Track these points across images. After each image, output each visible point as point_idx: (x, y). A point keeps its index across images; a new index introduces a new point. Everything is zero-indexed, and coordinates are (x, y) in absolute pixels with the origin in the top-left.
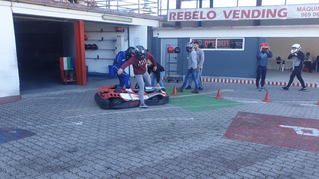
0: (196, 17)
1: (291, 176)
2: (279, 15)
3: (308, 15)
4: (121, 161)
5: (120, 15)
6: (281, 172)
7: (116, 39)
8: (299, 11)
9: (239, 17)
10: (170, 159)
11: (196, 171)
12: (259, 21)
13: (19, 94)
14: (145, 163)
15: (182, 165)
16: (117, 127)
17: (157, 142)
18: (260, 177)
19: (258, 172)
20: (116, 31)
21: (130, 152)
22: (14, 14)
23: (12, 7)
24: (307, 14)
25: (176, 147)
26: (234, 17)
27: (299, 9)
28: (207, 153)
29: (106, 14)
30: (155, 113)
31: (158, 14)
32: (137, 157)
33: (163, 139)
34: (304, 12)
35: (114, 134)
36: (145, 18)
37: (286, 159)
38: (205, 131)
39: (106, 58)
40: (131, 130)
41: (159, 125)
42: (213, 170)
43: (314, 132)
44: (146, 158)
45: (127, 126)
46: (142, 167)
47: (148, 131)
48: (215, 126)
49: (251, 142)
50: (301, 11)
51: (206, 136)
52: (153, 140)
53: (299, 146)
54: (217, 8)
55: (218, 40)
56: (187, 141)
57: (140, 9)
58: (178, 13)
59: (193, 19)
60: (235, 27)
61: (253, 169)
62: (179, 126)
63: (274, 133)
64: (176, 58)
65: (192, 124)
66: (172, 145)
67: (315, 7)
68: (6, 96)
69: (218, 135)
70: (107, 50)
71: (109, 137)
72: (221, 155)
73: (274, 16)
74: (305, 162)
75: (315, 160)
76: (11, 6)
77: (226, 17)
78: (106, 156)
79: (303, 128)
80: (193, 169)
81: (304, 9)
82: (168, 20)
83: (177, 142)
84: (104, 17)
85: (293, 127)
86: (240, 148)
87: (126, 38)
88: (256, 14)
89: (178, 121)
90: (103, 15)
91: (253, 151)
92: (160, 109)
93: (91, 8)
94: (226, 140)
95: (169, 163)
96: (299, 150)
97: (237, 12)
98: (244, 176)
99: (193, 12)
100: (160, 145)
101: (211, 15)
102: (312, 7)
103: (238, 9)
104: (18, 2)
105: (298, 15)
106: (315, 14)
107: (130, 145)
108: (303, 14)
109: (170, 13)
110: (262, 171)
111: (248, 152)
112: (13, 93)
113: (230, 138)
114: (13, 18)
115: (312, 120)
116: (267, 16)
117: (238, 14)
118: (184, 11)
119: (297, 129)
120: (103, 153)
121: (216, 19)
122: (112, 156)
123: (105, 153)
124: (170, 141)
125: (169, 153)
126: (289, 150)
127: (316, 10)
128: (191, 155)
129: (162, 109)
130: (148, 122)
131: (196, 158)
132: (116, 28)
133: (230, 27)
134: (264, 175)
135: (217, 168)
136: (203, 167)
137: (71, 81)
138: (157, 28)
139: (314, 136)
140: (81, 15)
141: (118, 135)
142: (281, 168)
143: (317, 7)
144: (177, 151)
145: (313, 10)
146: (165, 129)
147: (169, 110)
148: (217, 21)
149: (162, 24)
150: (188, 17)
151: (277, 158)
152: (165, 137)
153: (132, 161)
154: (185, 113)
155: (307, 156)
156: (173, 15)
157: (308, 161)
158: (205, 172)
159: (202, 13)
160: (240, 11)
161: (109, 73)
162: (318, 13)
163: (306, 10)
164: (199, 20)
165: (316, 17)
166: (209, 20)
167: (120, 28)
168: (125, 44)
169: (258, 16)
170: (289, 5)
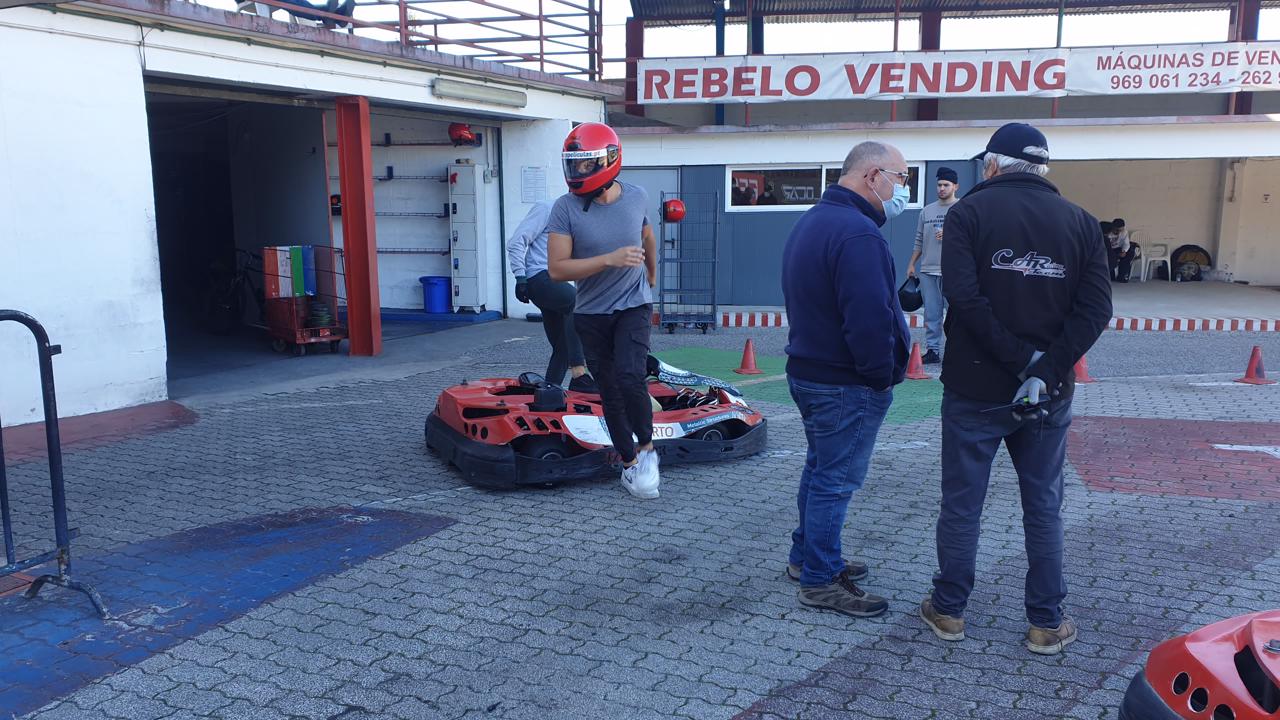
0: (744, 87)
2: (1040, 83)
3: (1133, 84)
5: (486, 80)
7: (453, 172)
8: (1104, 68)
9: (903, 87)
13: (165, 398)
20: (454, 140)
22: (151, 79)
23: (142, 48)
24: (1131, 80)
26: (885, 88)
27: (1103, 64)
29: (442, 76)
34: (1120, 72)
36: (564, 93)
39: (406, 247)
50: (1109, 68)
54: (824, 54)
55: (830, 171)
58: (676, 71)
59: (735, 97)
60: (893, 124)
64: (672, 242)
67: (1154, 56)
68: (124, 405)
70: (409, 215)
73: (1021, 84)
76: (141, 44)
77: (858, 88)
81: (1119, 63)
82: (641, 100)
84: (437, 87)
87: (491, 168)
88: (961, 77)
90: (434, 79)
93: (404, 52)
97: (895, 72)
99: (735, 69)
101: (803, 81)
102: (1145, 57)
103: (898, 59)
104: (162, 27)
105: (1100, 84)
106: (1154, 78)
108: (1116, 81)
109: (647, 72)
112: (147, 394)
113: (1114, 489)
114: (148, 94)
116: (1001, 87)
117: (900, 78)
118: (701, 67)
121: (821, 94)
127: (1159, 67)
133: (875, 124)
137: (324, 340)
140: (364, 77)
143: (1160, 56)
145: (1151, 67)
148: (825, 101)
149: (609, 112)
150: (715, 88)
156: (657, 79)
159: (766, 72)
160: (904, 68)
161: (422, 307)
162: (1165, 77)
163: (1126, 65)
164: (758, 98)
165: (1159, 90)
166: (795, 98)
167: (468, 129)
168: (487, 193)
169: (969, 85)
170: (1070, 48)
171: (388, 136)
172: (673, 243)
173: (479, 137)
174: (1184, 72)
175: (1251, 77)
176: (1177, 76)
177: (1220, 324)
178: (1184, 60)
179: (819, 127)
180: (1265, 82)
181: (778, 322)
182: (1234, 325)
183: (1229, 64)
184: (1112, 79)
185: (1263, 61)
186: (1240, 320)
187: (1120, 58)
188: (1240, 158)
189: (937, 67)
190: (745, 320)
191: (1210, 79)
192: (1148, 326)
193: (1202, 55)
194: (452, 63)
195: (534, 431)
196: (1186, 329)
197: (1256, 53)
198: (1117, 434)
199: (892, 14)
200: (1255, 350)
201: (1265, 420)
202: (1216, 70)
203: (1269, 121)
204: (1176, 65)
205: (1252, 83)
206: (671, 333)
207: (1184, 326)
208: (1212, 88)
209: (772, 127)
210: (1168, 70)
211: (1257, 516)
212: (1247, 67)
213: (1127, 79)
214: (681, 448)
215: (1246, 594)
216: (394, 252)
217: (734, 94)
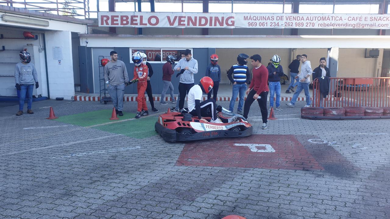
0: (134, 22)
1: (249, 198)
2: (227, 24)
4: (45, 214)
5: (29, 16)
6: (239, 196)
7: (25, 49)
8: (246, 20)
9: (185, 24)
10: (113, 201)
11: (146, 210)
12: (207, 29)
14: (79, 211)
15: (129, 205)
16: (34, 169)
17: (94, 182)
18: (218, 204)
19: (215, 199)
20: (25, 37)
21: (57, 200)
24: (254, 24)
25: (119, 185)
26: (179, 24)
27: (245, 18)
28: (158, 186)
29: (6, 14)
30: (89, 145)
31: (85, 17)
32: (68, 205)
33: (101, 177)
34: (251, 21)
35: (31, 179)
36: (68, 22)
37: (243, 181)
38: (154, 160)
40: (57, 170)
41: (95, 160)
42: (166, 205)
43: (268, 148)
44: (80, 205)
45: (49, 166)
46: (75, 217)
47: (80, 170)
48: (166, 153)
49: (206, 166)
51: (156, 165)
52: (88, 180)
53: (254, 165)
54: (160, 12)
55: (163, 51)
56: (134, 176)
57: (59, 9)
58: (111, 16)
60: (181, 36)
61: (210, 196)
62: (123, 158)
63: (230, 154)
65: (139, 154)
66: (114, 184)
67: (260, 17)
69: (169, 163)
70: (11, 63)
71: (23, 185)
72: (174, 186)
73: (221, 24)
74: (261, 180)
75: (270, 178)
77: (171, 24)
78: (20, 211)
79: (257, 145)
80: (142, 208)
82: (100, 25)
83: (121, 178)
84: (4, 18)
85: (247, 145)
86: (195, 175)
87: (42, 47)
88: (203, 21)
89: (120, 152)
90: (3, 15)
91: (209, 176)
92: (96, 139)
94: (179, 167)
95: (112, 206)
96: (254, 169)
98: (201, 206)
99: (131, 16)
100: (98, 185)
101: (153, 21)
102: (258, 17)
103: (183, 15)
105: (245, 25)
106: (260, 23)
107: (56, 191)
108: (250, 24)
109: (101, 16)
110: (220, 198)
111: (204, 178)
113: (184, 164)
115: (265, 135)
116: (215, 25)
117: (184, 21)
118: (120, 15)
119: (251, 147)
120: (15, 207)
121: (160, 25)
122: (29, 209)
123: (19, 207)
124: (111, 179)
125: (112, 193)
126: (245, 170)
127: (262, 20)
128: (139, 192)
129: (97, 138)
130: (80, 158)
131: (145, 194)
132: (25, 33)
133: (176, 36)
134: (221, 201)
135: (170, 202)
136: (154, 203)
138: (85, 35)
139: (267, 152)
141: (37, 180)
142: (238, 191)
143: (262, 17)
144: (121, 190)
145: (259, 20)
146: (105, 164)
147: (108, 139)
148: (161, 28)
149: (91, 29)
150: (125, 22)
151: (234, 180)
152: (105, 175)
153: (60, 211)
154: (129, 141)
155: (262, 174)
156: (105, 19)
157: (263, 180)
158: (157, 209)
159: (141, 18)
160: (185, 18)
161: (17, 96)
162: (263, 23)
163: (252, 19)
164: (139, 26)
165: (262, 27)
166: (151, 26)
167: (31, 34)
168: (40, 56)
169: (206, 24)
170: (236, 13)
171: (2, 35)
173: (36, 36)
174: (269, 22)
175: (287, 24)
176: (267, 23)
178: (269, 18)
179: (158, 36)
180: (291, 26)
183: (281, 20)
184: (248, 24)
185: (290, 19)
187: (250, 17)
188: (295, 48)
191: (276, 24)
193: (274, 17)
194: (9, 9)
197: (288, 17)
202: (278, 21)
204: (266, 19)
205: (288, 26)
208: (277, 27)
209: (143, 36)
210: (264, 21)
212: (286, 21)
216: (6, 76)
217: (131, 24)
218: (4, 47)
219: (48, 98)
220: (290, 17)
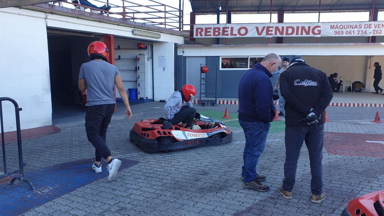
0: (226, 33)
2: (314, 33)
3: (341, 33)
5: (149, 30)
7: (138, 58)
8: (332, 29)
9: (272, 34)
13: (51, 124)
20: (139, 48)
22: (48, 28)
23: (46, 20)
24: (340, 32)
26: (267, 34)
27: (332, 27)
29: (135, 29)
34: (337, 30)
36: (172, 34)
39: (124, 80)
49: (358, 156)
50: (334, 29)
54: (249, 24)
57: (166, 24)
58: (205, 28)
60: (270, 44)
67: (347, 25)
68: (39, 126)
70: (125, 70)
73: (308, 33)
76: (46, 18)
77: (259, 34)
81: (337, 27)
82: (195, 37)
84: (134, 32)
87: (150, 56)
88: (290, 31)
90: (133, 30)
93: (124, 22)
97: (270, 29)
99: (223, 28)
101: (243, 31)
102: (345, 25)
103: (271, 25)
104: (52, 13)
105: (331, 33)
106: (347, 32)
108: (336, 33)
109: (196, 28)
112: (46, 123)
114: (48, 33)
116: (302, 34)
117: (272, 31)
118: (213, 27)
121: (248, 35)
127: (349, 28)
132: (139, 44)
133: (264, 44)
138: (182, 46)
140: (112, 29)
143: (349, 25)
145: (346, 28)
148: (249, 37)
149: (185, 40)
150: (217, 33)
156: (199, 30)
159: (232, 29)
160: (273, 28)
162: (350, 32)
163: (339, 28)
164: (229, 36)
165: (349, 35)
166: (241, 36)
167: (143, 45)
168: (148, 64)
169: (292, 33)
170: (322, 23)
171: (119, 46)
172: (204, 79)
173: (146, 47)
174: (356, 30)
175: (376, 32)
176: (354, 31)
177: (367, 105)
178: (356, 27)
179: (248, 45)
180: (380, 33)
181: (235, 103)
182: (371, 105)
183: (369, 28)
184: (335, 32)
185: (379, 27)
186: (373, 104)
187: (337, 26)
188: (372, 56)
189: (283, 28)
190: (225, 102)
191: (364, 32)
192: (345, 105)
193: (361, 25)
194: (139, 25)
195: (163, 135)
196: (357, 106)
197: (377, 24)
198: (337, 137)
199: (270, 12)
200: (377, 112)
201: (381, 133)
202: (365, 29)
203: (382, 45)
204: (354, 28)
205: (376, 34)
206: (203, 106)
207: (356, 105)
208: (364, 35)
209: (234, 45)
210: (351, 29)
211: (379, 162)
212: (374, 29)
213: (339, 32)
214: (207, 141)
215: (376, 185)
217: (223, 35)
218: (119, 56)
219: (153, 100)
220: (379, 24)
